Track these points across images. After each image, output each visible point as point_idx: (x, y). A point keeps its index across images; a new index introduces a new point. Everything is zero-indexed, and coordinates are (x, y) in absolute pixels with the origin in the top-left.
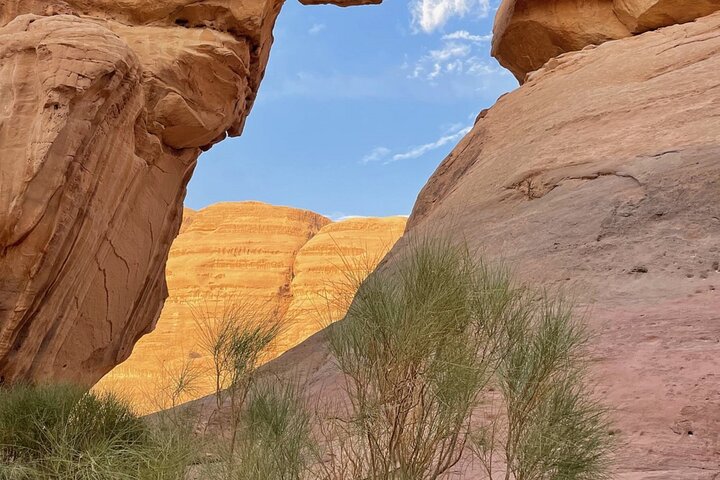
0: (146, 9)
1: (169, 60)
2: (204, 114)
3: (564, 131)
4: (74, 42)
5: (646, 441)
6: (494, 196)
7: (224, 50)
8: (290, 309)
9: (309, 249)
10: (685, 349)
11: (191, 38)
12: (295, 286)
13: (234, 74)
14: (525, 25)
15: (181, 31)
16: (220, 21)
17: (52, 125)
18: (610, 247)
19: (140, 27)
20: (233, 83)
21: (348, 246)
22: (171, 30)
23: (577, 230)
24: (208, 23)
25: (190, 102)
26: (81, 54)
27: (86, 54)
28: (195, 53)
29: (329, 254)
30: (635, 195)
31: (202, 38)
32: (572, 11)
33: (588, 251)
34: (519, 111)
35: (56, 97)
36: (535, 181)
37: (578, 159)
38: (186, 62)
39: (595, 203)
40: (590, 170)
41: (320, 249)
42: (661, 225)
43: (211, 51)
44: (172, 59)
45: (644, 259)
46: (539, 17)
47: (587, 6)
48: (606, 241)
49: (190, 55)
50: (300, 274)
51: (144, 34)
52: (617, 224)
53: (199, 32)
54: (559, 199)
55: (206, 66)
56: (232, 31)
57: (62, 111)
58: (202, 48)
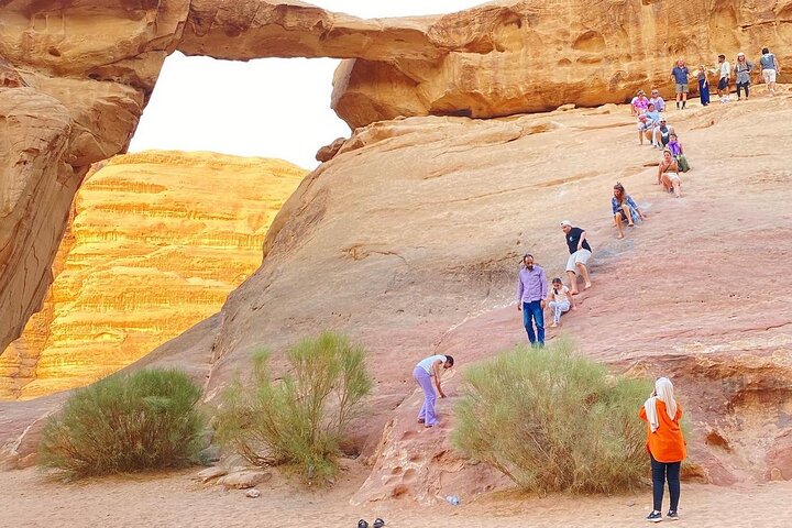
0: (67, 67)
1: (86, 108)
2: (105, 145)
3: (375, 215)
4: (36, 114)
5: (390, 385)
6: (335, 255)
7: (127, 100)
8: (72, 252)
9: (96, 182)
10: (410, 350)
11: (102, 90)
12: (78, 226)
13: (132, 115)
14: (356, 96)
15: (94, 84)
16: (126, 77)
17: (22, 177)
18: (391, 297)
19: (60, 79)
20: (130, 122)
21: (146, 182)
22: (86, 83)
23: (376, 286)
24: (115, 78)
25: (97, 137)
26: (41, 123)
27: (45, 123)
28: (105, 103)
29: (122, 190)
30: (403, 270)
31: (111, 91)
32: (389, 89)
33: (380, 299)
34: (350, 180)
35: (25, 156)
36: (359, 250)
37: (381, 241)
38: (97, 110)
39: (386, 271)
40: (386, 250)
41: (111, 183)
42: (412, 288)
43: (117, 100)
44: (87, 107)
45: (403, 305)
46: (365, 91)
47: (399, 87)
48: (389, 294)
49: (102, 105)
50: (84, 212)
51: (65, 87)
52: (395, 286)
53: (108, 85)
54: (370, 264)
55: (112, 111)
56: (133, 85)
57: (28, 166)
58: (110, 99)
